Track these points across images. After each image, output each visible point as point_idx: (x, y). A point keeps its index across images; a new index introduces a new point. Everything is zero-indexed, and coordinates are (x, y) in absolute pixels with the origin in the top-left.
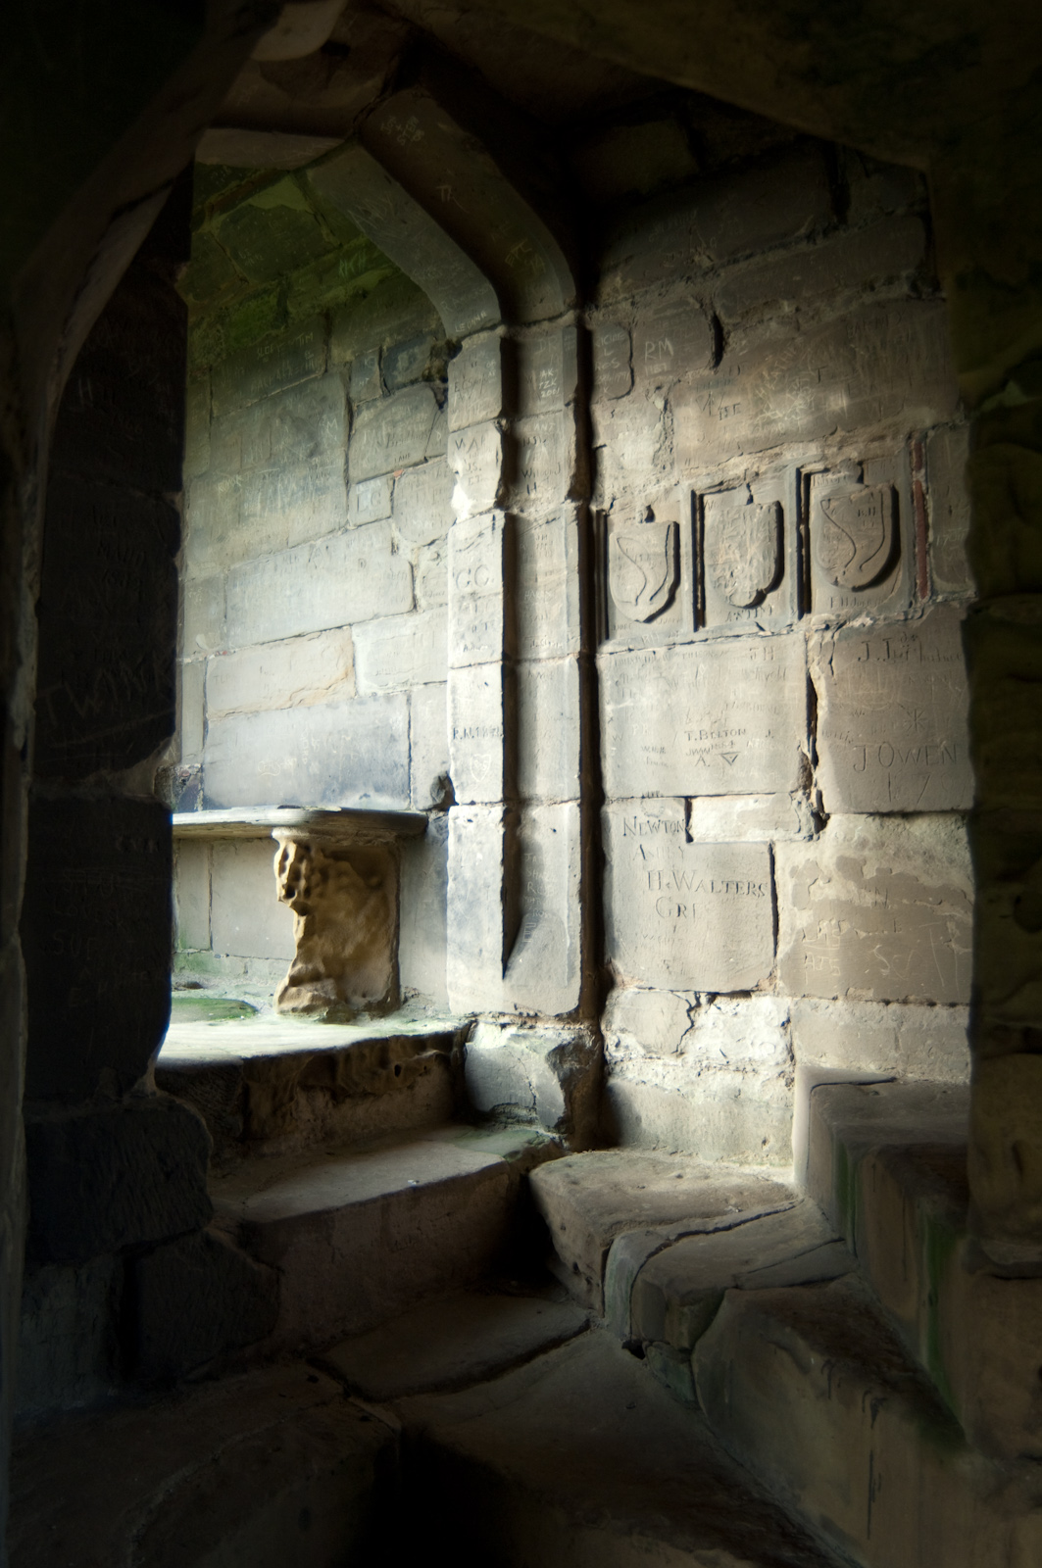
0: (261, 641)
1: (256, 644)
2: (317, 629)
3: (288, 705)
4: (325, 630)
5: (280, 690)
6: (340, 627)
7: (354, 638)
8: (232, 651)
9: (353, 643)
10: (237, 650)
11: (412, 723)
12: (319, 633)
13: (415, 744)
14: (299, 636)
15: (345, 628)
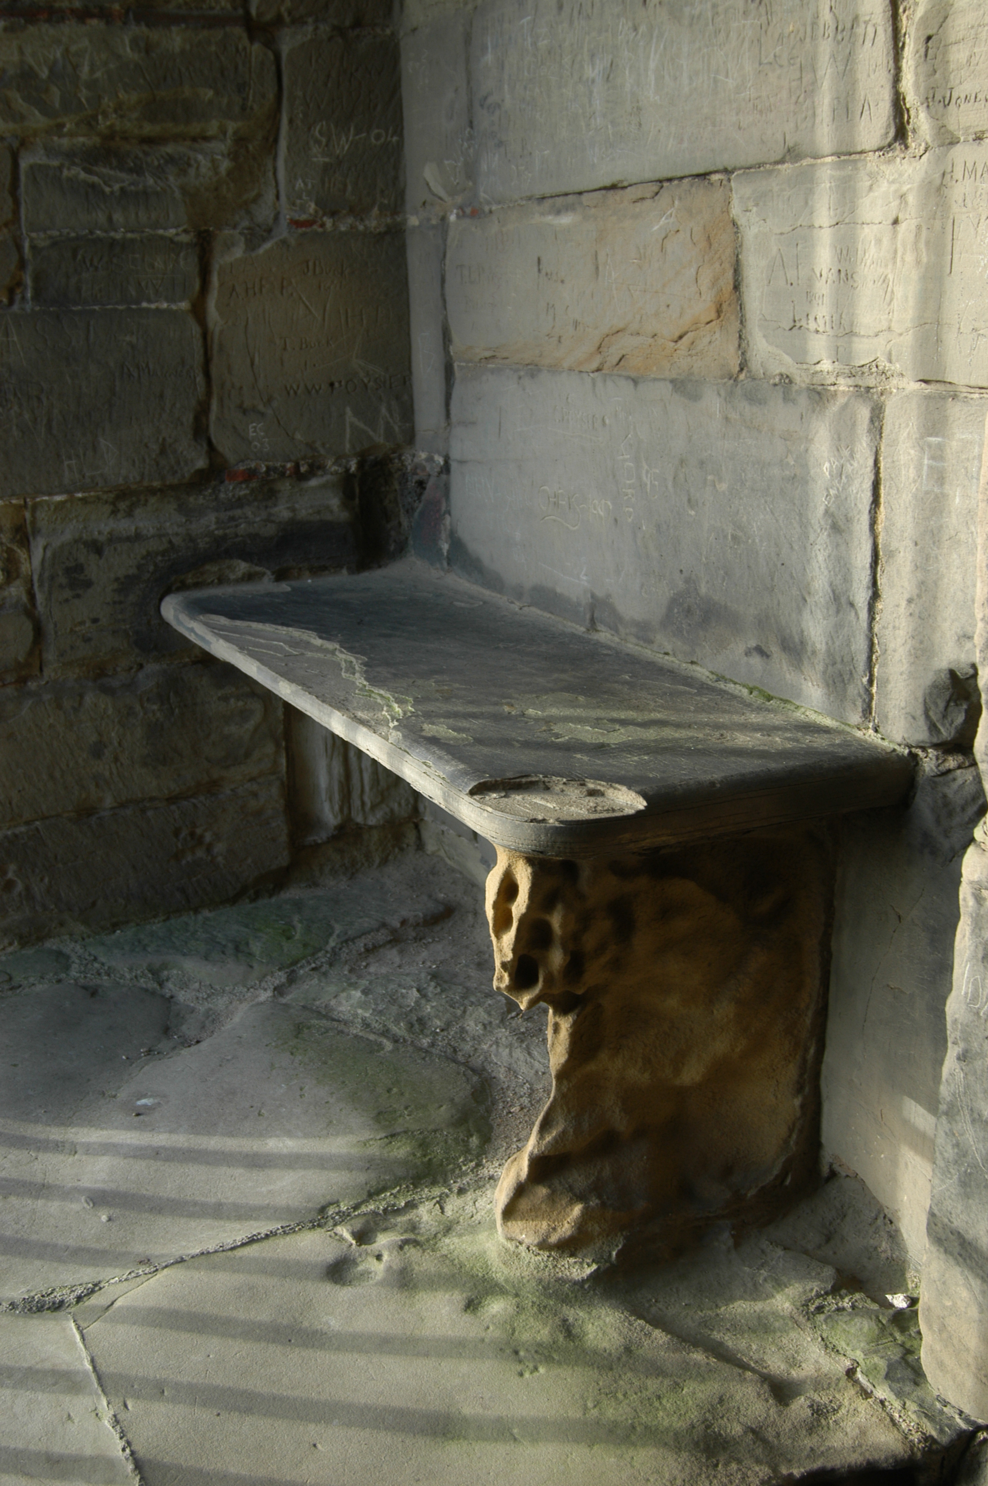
0: (538, 192)
1: (529, 198)
2: (648, 175)
3: (595, 365)
4: (670, 180)
5: (576, 324)
6: (703, 176)
7: (736, 210)
8: (487, 209)
9: (734, 224)
10: (494, 208)
11: (883, 491)
12: (654, 188)
13: (891, 554)
14: (613, 187)
15: (715, 177)
